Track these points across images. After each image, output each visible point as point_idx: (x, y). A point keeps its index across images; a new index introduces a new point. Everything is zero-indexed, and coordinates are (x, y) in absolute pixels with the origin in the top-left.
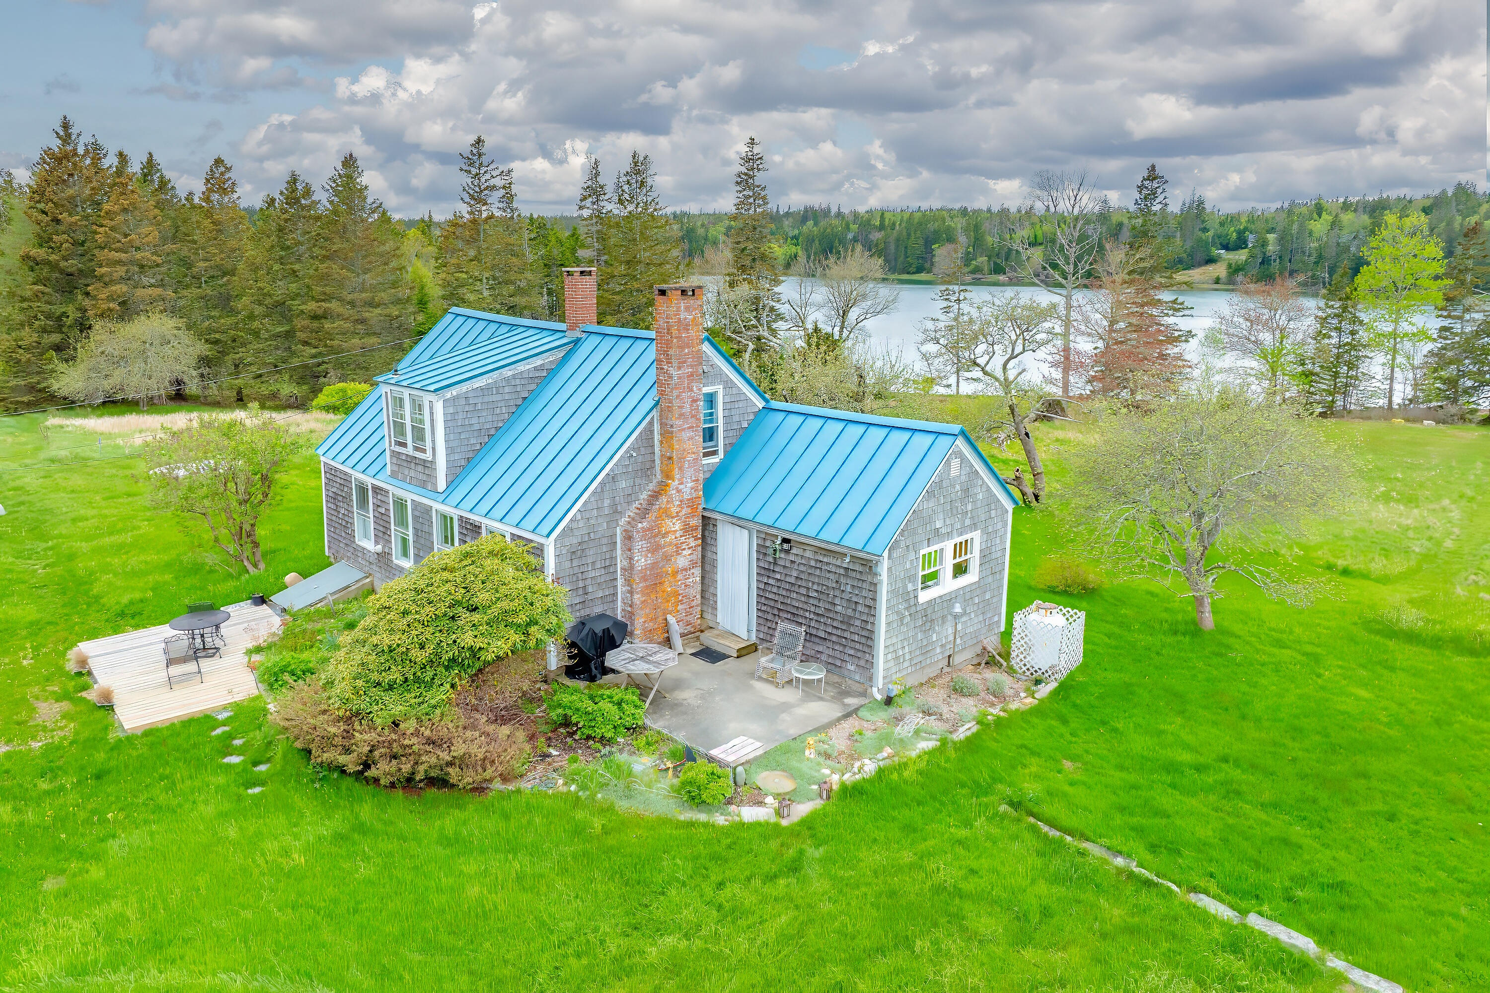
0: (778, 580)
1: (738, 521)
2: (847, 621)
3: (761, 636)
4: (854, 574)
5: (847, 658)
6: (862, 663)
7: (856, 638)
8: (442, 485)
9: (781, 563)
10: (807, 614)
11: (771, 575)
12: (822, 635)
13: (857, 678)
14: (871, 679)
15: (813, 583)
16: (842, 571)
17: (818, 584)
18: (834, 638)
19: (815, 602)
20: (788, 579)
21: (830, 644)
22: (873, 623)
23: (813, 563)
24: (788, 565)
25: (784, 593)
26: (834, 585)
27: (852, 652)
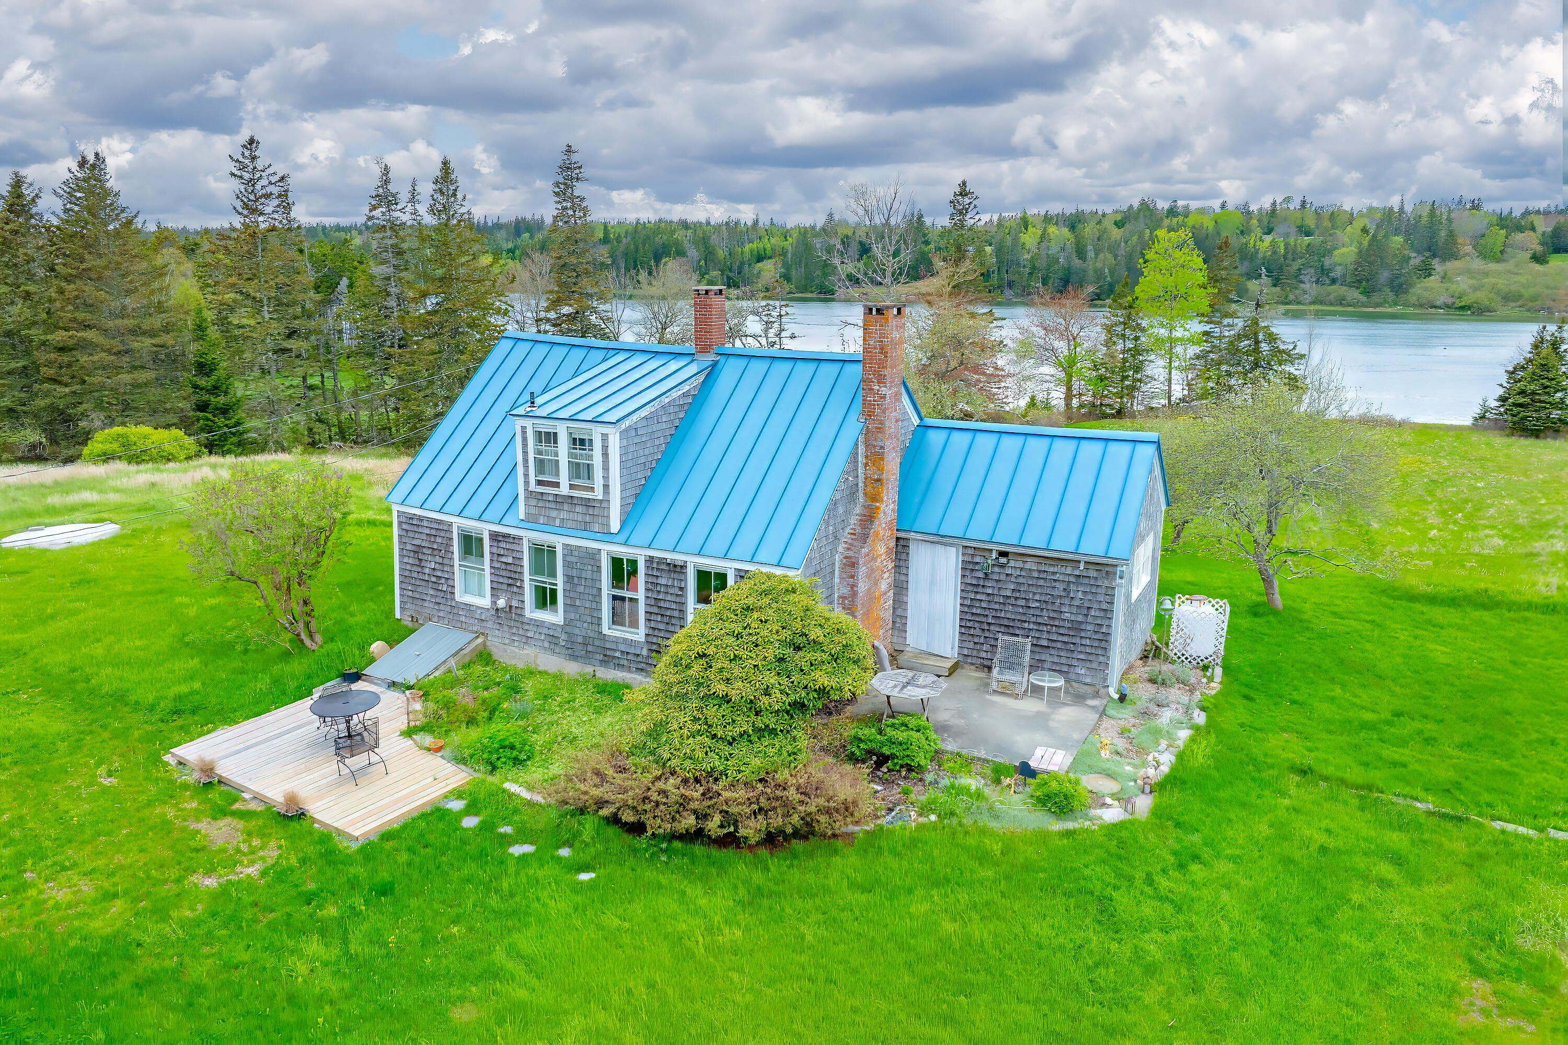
0: (989, 594)
1: (940, 539)
2: (1077, 627)
3: (966, 652)
4: (1086, 581)
5: (1075, 663)
6: (1094, 665)
7: (1088, 642)
8: (615, 526)
9: (995, 577)
10: (1026, 625)
11: (980, 590)
12: (1045, 643)
13: (1088, 680)
14: (1105, 680)
15: (1034, 594)
16: (1072, 579)
17: (1041, 594)
18: (1059, 645)
19: (1038, 612)
20: (1003, 593)
21: (1052, 652)
22: (1109, 626)
23: (1036, 574)
24: (1003, 577)
25: (997, 607)
26: (1063, 594)
27: (1082, 656)
